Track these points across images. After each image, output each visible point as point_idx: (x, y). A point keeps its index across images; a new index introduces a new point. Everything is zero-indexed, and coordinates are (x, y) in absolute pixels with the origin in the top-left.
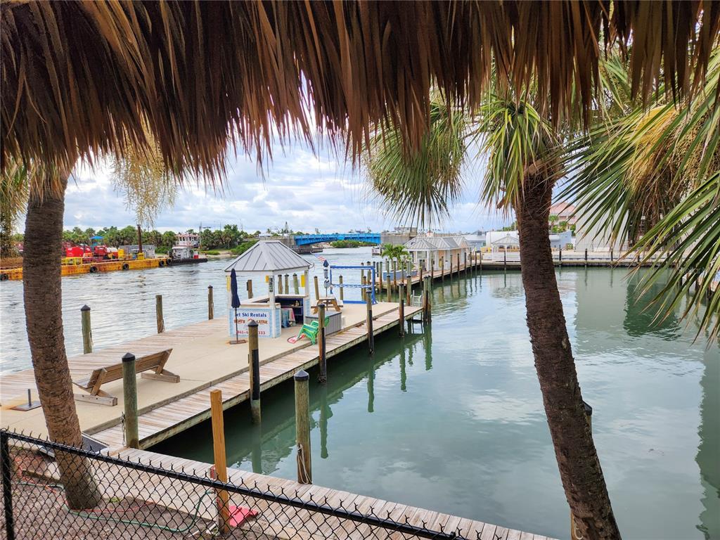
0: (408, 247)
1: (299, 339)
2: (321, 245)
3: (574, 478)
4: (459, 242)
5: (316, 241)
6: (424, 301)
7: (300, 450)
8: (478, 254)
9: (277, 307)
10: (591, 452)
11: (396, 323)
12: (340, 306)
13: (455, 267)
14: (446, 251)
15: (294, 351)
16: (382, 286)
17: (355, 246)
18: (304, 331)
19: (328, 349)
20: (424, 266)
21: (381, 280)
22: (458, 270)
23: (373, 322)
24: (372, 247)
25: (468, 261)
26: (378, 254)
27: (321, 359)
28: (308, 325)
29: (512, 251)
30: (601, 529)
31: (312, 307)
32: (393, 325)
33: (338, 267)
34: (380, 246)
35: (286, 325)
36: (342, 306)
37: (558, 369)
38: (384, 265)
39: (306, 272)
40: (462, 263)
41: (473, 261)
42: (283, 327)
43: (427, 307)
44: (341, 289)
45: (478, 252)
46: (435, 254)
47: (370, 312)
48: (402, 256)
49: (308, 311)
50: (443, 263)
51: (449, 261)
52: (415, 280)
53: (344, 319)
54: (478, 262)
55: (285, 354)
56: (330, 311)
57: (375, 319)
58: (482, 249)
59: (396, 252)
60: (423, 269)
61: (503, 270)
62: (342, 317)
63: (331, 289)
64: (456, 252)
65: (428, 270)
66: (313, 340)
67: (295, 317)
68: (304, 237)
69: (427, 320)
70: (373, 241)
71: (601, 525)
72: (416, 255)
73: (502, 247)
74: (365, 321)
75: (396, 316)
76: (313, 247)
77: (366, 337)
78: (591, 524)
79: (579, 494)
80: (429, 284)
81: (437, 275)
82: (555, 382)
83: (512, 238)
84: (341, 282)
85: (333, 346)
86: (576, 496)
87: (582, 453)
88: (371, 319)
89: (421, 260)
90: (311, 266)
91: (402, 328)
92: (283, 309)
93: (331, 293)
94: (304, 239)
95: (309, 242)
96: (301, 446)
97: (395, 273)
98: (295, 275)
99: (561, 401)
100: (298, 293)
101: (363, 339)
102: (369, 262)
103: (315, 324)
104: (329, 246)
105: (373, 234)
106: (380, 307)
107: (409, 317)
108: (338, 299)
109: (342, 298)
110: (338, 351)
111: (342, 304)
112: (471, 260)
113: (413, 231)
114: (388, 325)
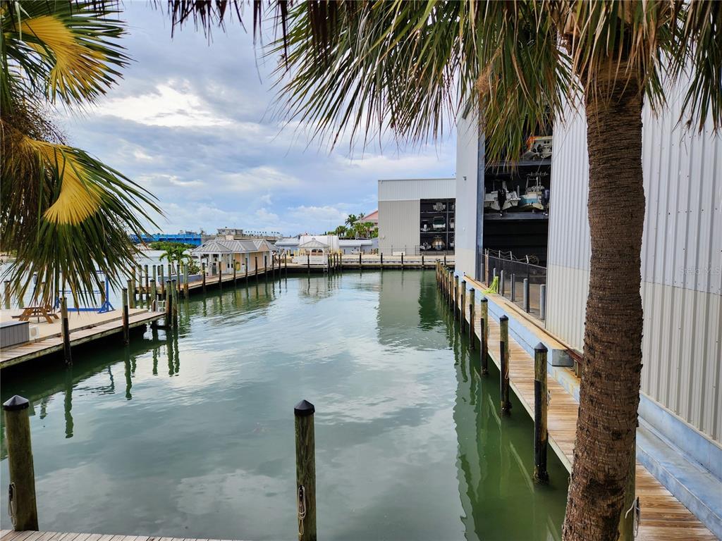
11: (118, 330)
14: (243, 254)
22: (256, 273)
25: (269, 264)
40: (263, 266)
41: (276, 265)
43: (170, 312)
47: (65, 321)
50: (240, 266)
53: (35, 329)
59: (177, 255)
62: (31, 327)
64: (255, 255)
69: (170, 325)
70: (193, 243)
77: (60, 347)
81: (226, 279)
83: (316, 242)
91: (125, 335)
97: (179, 277)
104: (147, 248)
112: (280, 262)
113: (239, 233)
114: (102, 333)
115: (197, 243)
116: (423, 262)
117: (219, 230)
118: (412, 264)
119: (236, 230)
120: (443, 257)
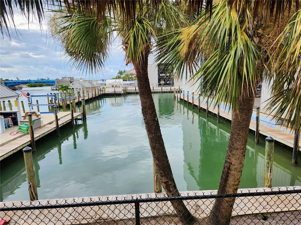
0: (71, 86)
1: (17, 133)
2: (21, 86)
3: (161, 168)
4: (95, 84)
5: (18, 84)
6: (82, 110)
7: (30, 185)
8: (103, 89)
9: (2, 118)
10: (166, 158)
11: (70, 121)
12: (39, 115)
13: (94, 95)
14: (89, 88)
15: (15, 139)
16: (59, 105)
17: (41, 86)
18: (20, 129)
19: (35, 136)
20: (80, 95)
21: (59, 102)
22: (96, 96)
23: (58, 121)
24: (51, 87)
25: (99, 92)
26: (55, 90)
27: (32, 141)
28: (22, 126)
29: (117, 88)
30: (171, 185)
31: (22, 117)
32: (68, 122)
33: (35, 96)
34: (55, 86)
35: (8, 127)
36: (40, 115)
37: (155, 129)
38: (59, 94)
39: (17, 99)
40: (97, 93)
41: (102, 92)
42: (6, 128)
43: (84, 113)
44: (38, 107)
45: (103, 88)
46: (84, 89)
47: (57, 117)
48: (68, 90)
49: (21, 119)
50: (88, 93)
51: (91, 92)
52: (77, 101)
53: (42, 121)
54: (104, 92)
55: (10, 141)
56: (34, 118)
57: (59, 120)
58: (105, 87)
59: (66, 88)
60: (79, 96)
61: (114, 95)
62: (41, 120)
63: (32, 107)
64: (94, 88)
65: (81, 96)
66: (26, 132)
67: (13, 122)
68: (10, 82)
69: (84, 118)
70: (51, 84)
71: (170, 183)
72: (75, 90)
73: (113, 86)
74: (54, 121)
75: (70, 117)
76: (16, 87)
77: (55, 128)
78: (167, 183)
79: (163, 174)
80: (84, 102)
81: (86, 98)
82: (154, 134)
83: (117, 82)
84: (38, 103)
85: (38, 134)
86: (162, 175)
87: (164, 159)
88: (57, 120)
89: (78, 92)
90: (20, 96)
91: (73, 123)
92: (5, 119)
93: (32, 109)
94: (10, 83)
95: (14, 84)
96: (30, 183)
97: (66, 98)
98: (9, 101)
99: (156, 141)
100: (12, 110)
101: (54, 129)
102: (51, 93)
103: (26, 125)
104: (26, 86)
105: (51, 80)
106: (60, 114)
107: (75, 118)
108: (37, 111)
109: (39, 111)
110: (41, 137)
111: (40, 114)
112: (101, 91)
113: (72, 79)
114: (66, 122)
115: (53, 84)
116: (162, 90)
117: (63, 78)
118: (157, 91)
119: (71, 78)
120: (170, 88)
